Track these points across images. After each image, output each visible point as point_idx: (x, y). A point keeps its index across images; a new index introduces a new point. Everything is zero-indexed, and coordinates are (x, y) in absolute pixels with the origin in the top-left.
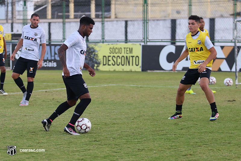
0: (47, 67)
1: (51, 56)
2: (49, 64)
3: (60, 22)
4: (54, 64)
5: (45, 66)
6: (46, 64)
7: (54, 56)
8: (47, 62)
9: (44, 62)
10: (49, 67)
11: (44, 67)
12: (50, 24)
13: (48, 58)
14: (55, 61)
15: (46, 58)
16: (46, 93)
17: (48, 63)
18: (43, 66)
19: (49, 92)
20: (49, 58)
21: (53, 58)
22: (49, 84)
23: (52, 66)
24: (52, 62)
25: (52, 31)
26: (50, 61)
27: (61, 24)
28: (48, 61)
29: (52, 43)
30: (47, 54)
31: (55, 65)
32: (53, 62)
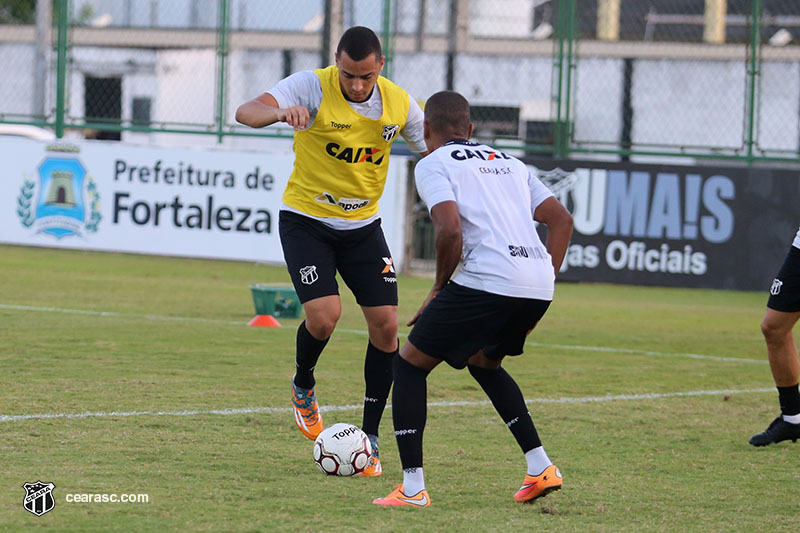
0: (659, 272)
1: (683, 222)
2: (669, 259)
3: (737, 60)
4: (695, 261)
5: (652, 267)
6: (654, 260)
7: (699, 224)
8: (660, 251)
9: (646, 251)
10: (668, 273)
11: (645, 270)
12: (629, 65)
13: (664, 230)
14: (700, 244)
15: (655, 232)
16: (727, 406)
17: (664, 256)
18: (640, 266)
19: (740, 401)
20: (674, 233)
21: (691, 232)
22: (718, 359)
23: (687, 269)
24: (683, 252)
25: (637, 102)
26: (677, 245)
27: (739, 72)
28: (665, 247)
29: (636, 159)
30: (665, 211)
31: (698, 264)
32: (688, 248)
